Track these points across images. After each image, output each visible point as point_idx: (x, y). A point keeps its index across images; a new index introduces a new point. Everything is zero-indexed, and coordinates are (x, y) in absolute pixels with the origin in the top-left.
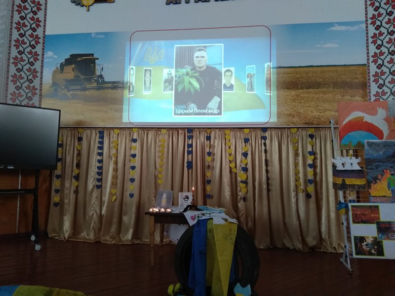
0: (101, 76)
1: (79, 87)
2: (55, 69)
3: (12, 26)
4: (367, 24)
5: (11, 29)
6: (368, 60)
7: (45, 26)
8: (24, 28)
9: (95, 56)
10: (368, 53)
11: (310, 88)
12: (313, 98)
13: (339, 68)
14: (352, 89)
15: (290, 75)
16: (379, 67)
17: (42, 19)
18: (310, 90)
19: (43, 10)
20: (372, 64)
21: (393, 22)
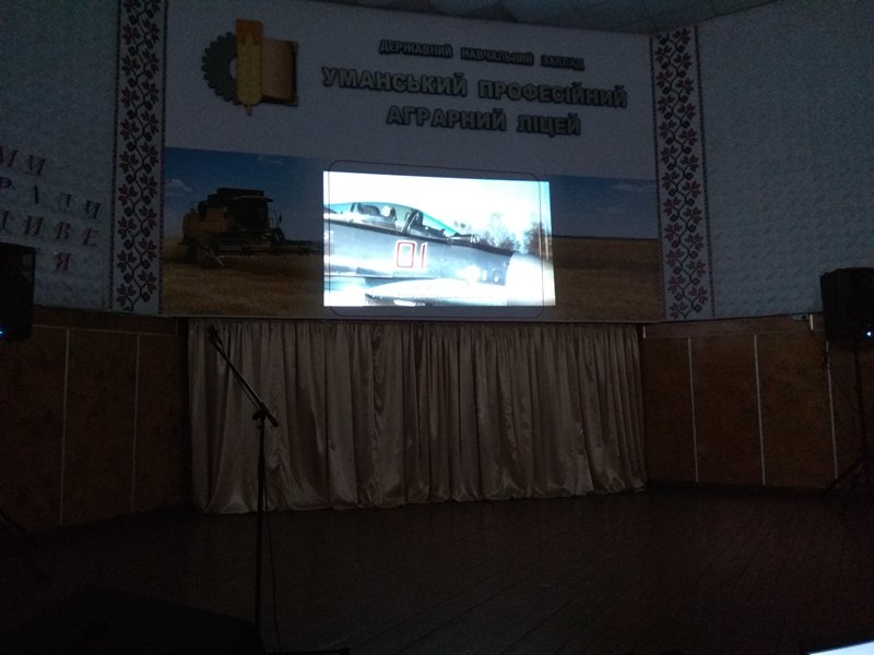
0: (278, 231)
1: (237, 247)
2: (188, 211)
3: (116, 129)
4: (658, 185)
5: (116, 134)
7: (163, 130)
8: (135, 135)
9: (266, 195)
11: (592, 267)
12: (596, 281)
13: (626, 243)
14: (642, 272)
17: (159, 117)
18: (592, 271)
19: (161, 100)
20: (665, 240)
21: (693, 188)
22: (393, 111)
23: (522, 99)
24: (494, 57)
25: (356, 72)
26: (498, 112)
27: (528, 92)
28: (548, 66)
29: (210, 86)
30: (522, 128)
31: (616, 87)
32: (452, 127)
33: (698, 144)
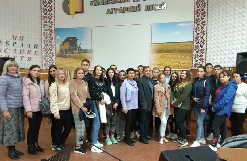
0: (80, 47)
1: (71, 52)
2: (60, 44)
3: (41, 26)
4: (194, 22)
5: (41, 28)
6: (193, 39)
7: (55, 24)
8: (47, 27)
9: (77, 38)
10: (194, 36)
11: (168, 52)
12: (169, 57)
13: (180, 44)
14: (186, 53)
16: (197, 43)
17: (53, 21)
18: (168, 53)
19: (54, 17)
20: (195, 42)
21: (204, 23)
22: (108, 10)
25: (98, 1)
26: (139, 5)
29: (64, 11)
30: (147, 9)
32: (125, 12)
33: (206, 7)
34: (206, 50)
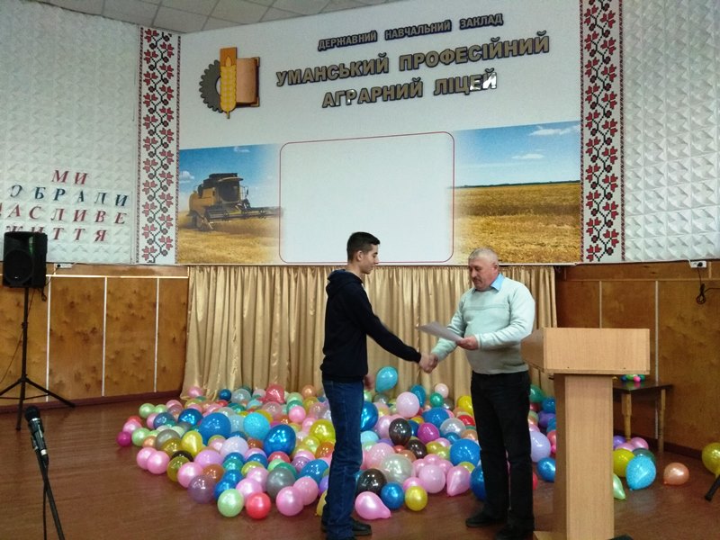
0: (246, 201)
1: (220, 215)
2: (192, 193)
3: (139, 144)
4: (582, 125)
5: (139, 148)
6: (582, 175)
7: (178, 139)
8: (155, 146)
10: (582, 166)
11: (504, 213)
12: (508, 227)
13: (543, 187)
14: (559, 215)
15: (479, 197)
16: (594, 186)
17: (174, 130)
18: (504, 217)
19: (175, 119)
20: (586, 182)
21: (611, 126)
22: (327, 97)
23: (440, 65)
24: (414, 31)
25: (300, 71)
26: (417, 81)
27: (445, 57)
28: (466, 28)
29: (205, 102)
30: (438, 91)
31: (538, 33)
32: (376, 101)
33: (617, 80)
34: (623, 205)
